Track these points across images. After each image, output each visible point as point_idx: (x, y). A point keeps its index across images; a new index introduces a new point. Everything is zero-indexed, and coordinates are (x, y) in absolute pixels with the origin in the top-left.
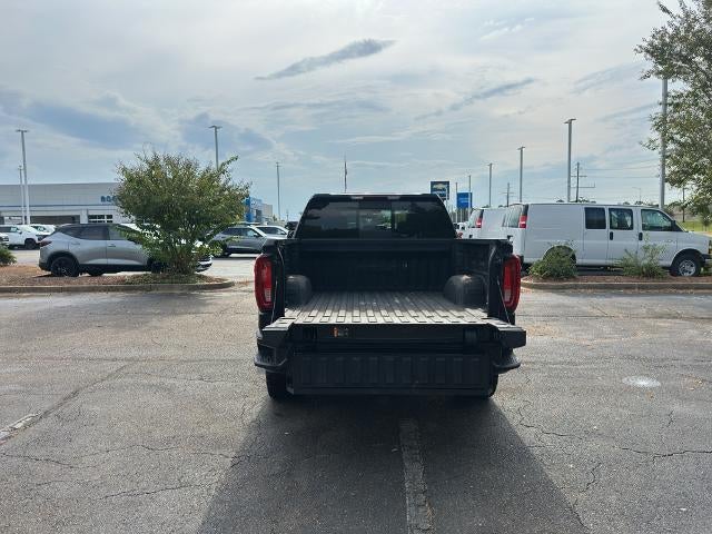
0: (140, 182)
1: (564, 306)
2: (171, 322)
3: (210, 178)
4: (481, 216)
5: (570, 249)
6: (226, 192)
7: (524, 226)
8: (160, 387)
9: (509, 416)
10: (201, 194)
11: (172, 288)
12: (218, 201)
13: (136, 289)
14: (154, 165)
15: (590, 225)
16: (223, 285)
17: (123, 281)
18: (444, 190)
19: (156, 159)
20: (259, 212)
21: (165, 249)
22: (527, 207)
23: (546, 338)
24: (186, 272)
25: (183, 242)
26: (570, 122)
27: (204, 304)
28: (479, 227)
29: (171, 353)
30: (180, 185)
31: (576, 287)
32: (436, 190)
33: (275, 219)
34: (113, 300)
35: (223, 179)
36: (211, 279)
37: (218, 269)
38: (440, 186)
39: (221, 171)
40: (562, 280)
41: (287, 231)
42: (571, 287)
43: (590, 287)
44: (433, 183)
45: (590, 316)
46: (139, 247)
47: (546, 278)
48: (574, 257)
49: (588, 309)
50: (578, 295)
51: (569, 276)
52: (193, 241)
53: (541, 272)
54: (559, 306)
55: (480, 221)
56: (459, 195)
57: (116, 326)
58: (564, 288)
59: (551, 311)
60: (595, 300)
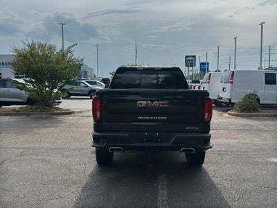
0: (25, 57)
1: (249, 125)
2: (43, 131)
3: (63, 55)
4: (210, 77)
5: (256, 95)
6: (71, 63)
7: (232, 83)
8: (43, 161)
9: (210, 173)
10: (58, 63)
11: (41, 114)
12: (66, 68)
13: (22, 115)
14: (32, 47)
15: (267, 83)
16: (69, 113)
17: (14, 110)
18: (192, 60)
19: (34, 44)
20: (86, 72)
21: (38, 93)
22: (233, 72)
23: (236, 140)
24: (49, 106)
25: (47, 89)
26: (262, 24)
27: (60, 122)
28: (209, 83)
29: (46, 145)
30: (46, 58)
31: (258, 116)
32: (188, 60)
33: (95, 76)
34: (11, 120)
35: (69, 55)
36: (62, 110)
37: (65, 104)
38: (191, 58)
39: (69, 51)
40: (250, 112)
41: (104, 85)
42: (255, 116)
43: (265, 116)
44: (186, 57)
45: (262, 131)
46: (23, 92)
47: (242, 111)
48: (258, 100)
49: (262, 127)
50: (258, 120)
51: (255, 110)
52: (52, 89)
53: (240, 108)
54: (247, 125)
55: (209, 79)
56: (202, 64)
57: (15, 133)
58: (251, 116)
59: (242, 128)
60: (267, 122)
